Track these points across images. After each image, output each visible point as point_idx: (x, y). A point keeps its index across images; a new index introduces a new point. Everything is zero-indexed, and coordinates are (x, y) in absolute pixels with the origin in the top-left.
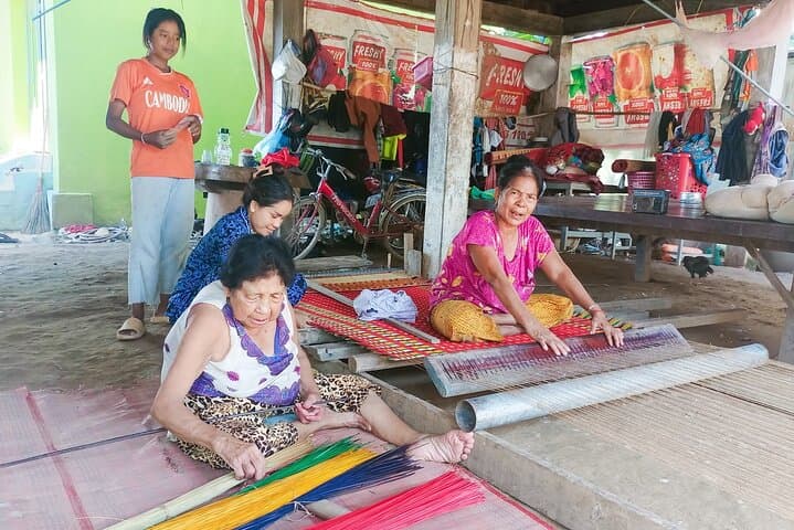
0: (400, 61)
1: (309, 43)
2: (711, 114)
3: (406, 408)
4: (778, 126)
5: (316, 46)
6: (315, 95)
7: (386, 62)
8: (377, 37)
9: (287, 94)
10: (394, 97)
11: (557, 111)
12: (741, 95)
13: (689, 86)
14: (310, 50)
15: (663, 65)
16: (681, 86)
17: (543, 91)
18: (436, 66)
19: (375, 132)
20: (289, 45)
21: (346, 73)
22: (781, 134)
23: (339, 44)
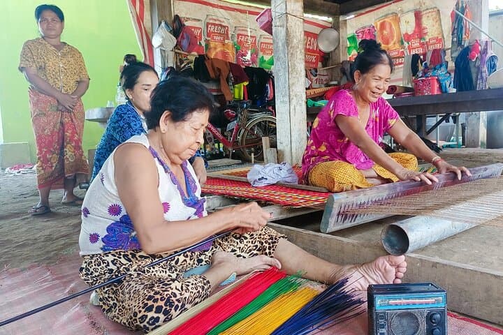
0: (239, 35)
1: (176, 24)
2: (445, 52)
3: (319, 245)
4: (490, 53)
5: (181, 26)
6: (184, 59)
7: (230, 36)
8: (222, 20)
9: (164, 58)
10: (237, 58)
11: (342, 64)
12: (464, 36)
13: (427, 37)
14: (177, 27)
15: (408, 25)
16: (421, 38)
17: (331, 52)
18: (273, 14)
19: (228, 81)
20: (163, 24)
21: (203, 44)
22: (493, 58)
23: (197, 24)
